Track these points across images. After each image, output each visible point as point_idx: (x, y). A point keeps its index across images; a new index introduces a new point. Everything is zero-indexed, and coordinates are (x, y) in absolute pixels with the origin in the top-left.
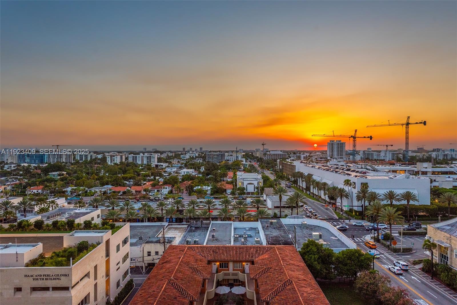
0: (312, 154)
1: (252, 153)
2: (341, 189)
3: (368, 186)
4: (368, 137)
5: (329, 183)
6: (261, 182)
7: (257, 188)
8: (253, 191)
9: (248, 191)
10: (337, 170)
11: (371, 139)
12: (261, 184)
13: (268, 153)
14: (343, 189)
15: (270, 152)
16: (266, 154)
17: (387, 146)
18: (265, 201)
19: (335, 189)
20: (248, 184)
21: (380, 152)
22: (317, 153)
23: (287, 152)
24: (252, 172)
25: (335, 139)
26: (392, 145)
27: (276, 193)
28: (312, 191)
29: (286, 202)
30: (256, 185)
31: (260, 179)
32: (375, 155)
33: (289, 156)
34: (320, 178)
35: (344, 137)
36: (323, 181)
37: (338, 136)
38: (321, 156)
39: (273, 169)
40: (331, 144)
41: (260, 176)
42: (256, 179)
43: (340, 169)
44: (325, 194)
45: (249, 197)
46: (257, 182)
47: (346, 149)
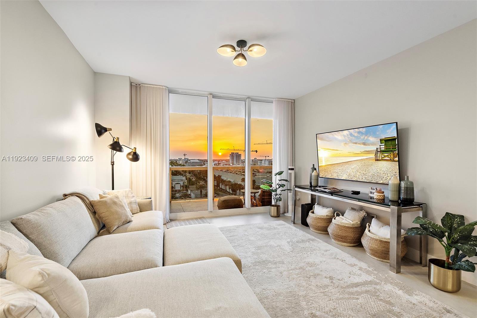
0: (219, 162)
1: (176, 161)
2: (239, 184)
3: (255, 182)
4: (255, 151)
5: (232, 181)
6: (185, 182)
7: (183, 186)
8: (180, 189)
9: (176, 189)
10: (237, 172)
11: (257, 152)
12: (186, 184)
13: (189, 161)
14: (241, 184)
15: (190, 160)
16: (187, 162)
17: (266, 157)
18: (190, 194)
19: (236, 184)
20: (176, 184)
21: (262, 160)
22: (223, 161)
23: (202, 160)
24: (177, 175)
25: (235, 152)
26: (268, 156)
27: (198, 189)
28: (221, 187)
29: (205, 194)
30: (182, 185)
31: (184, 180)
32: (259, 162)
33: (204, 164)
34: (226, 178)
35: (241, 150)
36: (228, 180)
37: (237, 150)
38: (226, 163)
39: (193, 173)
40: (232, 155)
41: (184, 178)
42: (182, 180)
43: (239, 172)
44: (229, 189)
45: (178, 193)
46: (182, 182)
47: (242, 159)
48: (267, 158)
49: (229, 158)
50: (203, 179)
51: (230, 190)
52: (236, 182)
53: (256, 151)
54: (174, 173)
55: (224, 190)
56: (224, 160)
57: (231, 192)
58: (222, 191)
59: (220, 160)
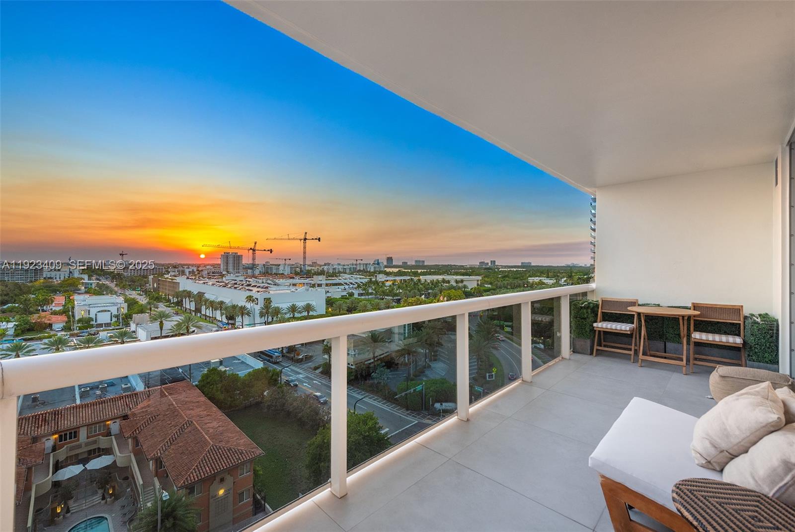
0: (200, 269)
2: (242, 306)
3: (271, 301)
4: (269, 250)
5: (227, 300)
6: (123, 308)
7: (117, 316)
8: (109, 322)
9: (99, 322)
10: (236, 286)
11: (271, 252)
12: (124, 311)
14: (245, 306)
17: (285, 260)
18: (134, 332)
19: (234, 307)
20: (98, 312)
21: (278, 265)
22: (208, 267)
23: (163, 265)
24: (104, 295)
25: (231, 251)
26: (290, 259)
27: (153, 319)
28: (203, 313)
29: (171, 329)
30: (115, 312)
31: (120, 303)
32: (274, 268)
33: (166, 271)
34: (215, 296)
35: (242, 249)
36: (219, 300)
37: (235, 248)
38: (213, 270)
39: (142, 288)
40: (226, 256)
41: (121, 299)
42: (114, 304)
43: (239, 285)
44: (222, 314)
45: (103, 331)
46: (116, 308)
47: (243, 263)
48: (288, 262)
49: (219, 262)
50: (165, 299)
51: (224, 316)
52: (235, 303)
53: (271, 250)
54: (95, 290)
55: (210, 317)
56: (208, 265)
57: (225, 320)
58: (206, 319)
59: (200, 265)
